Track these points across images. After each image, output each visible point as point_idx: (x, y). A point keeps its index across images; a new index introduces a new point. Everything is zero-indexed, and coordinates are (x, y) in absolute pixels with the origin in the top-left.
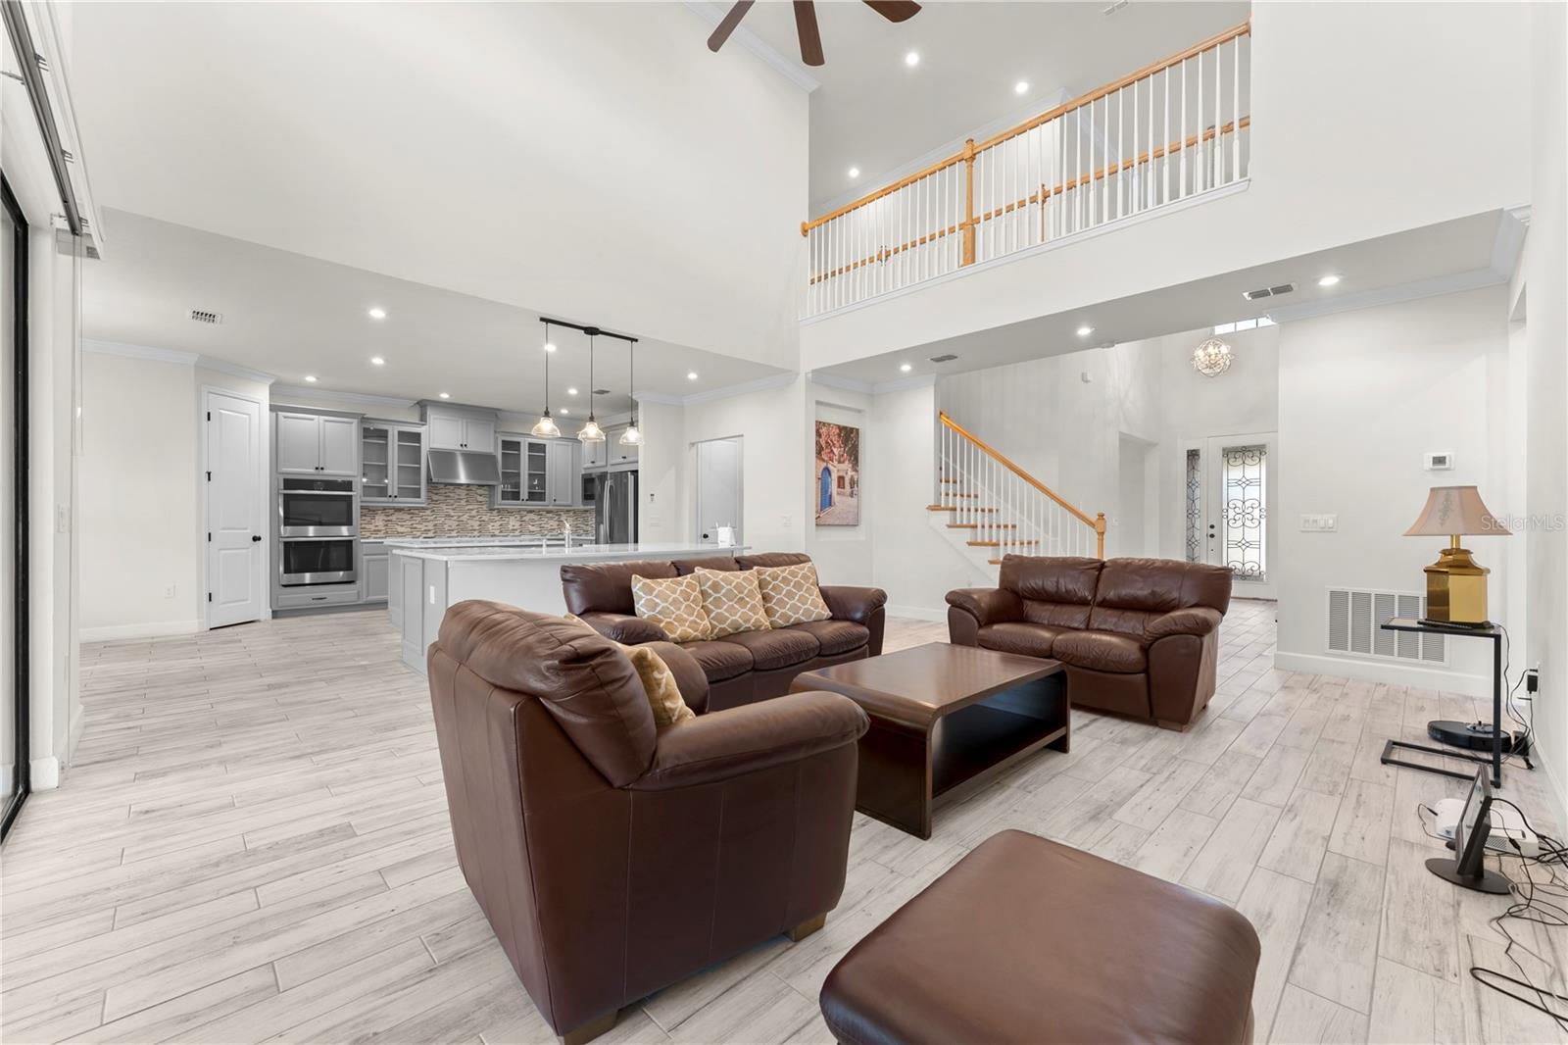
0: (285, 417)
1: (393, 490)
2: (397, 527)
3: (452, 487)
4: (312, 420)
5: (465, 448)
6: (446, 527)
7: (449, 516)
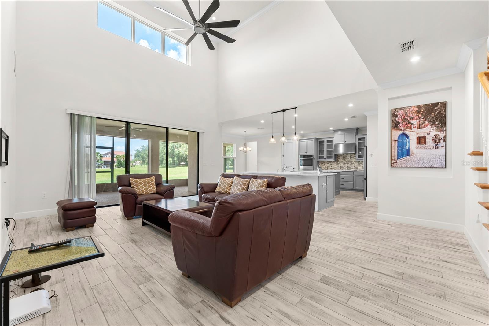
0: (301, 142)
1: (325, 157)
4: (305, 141)
5: (345, 142)
6: (344, 167)
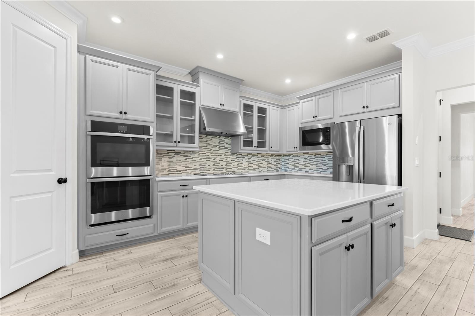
0: (93, 61)
1: (177, 136)
2: (177, 166)
3: (210, 137)
4: (117, 67)
5: (223, 107)
7: (209, 158)
